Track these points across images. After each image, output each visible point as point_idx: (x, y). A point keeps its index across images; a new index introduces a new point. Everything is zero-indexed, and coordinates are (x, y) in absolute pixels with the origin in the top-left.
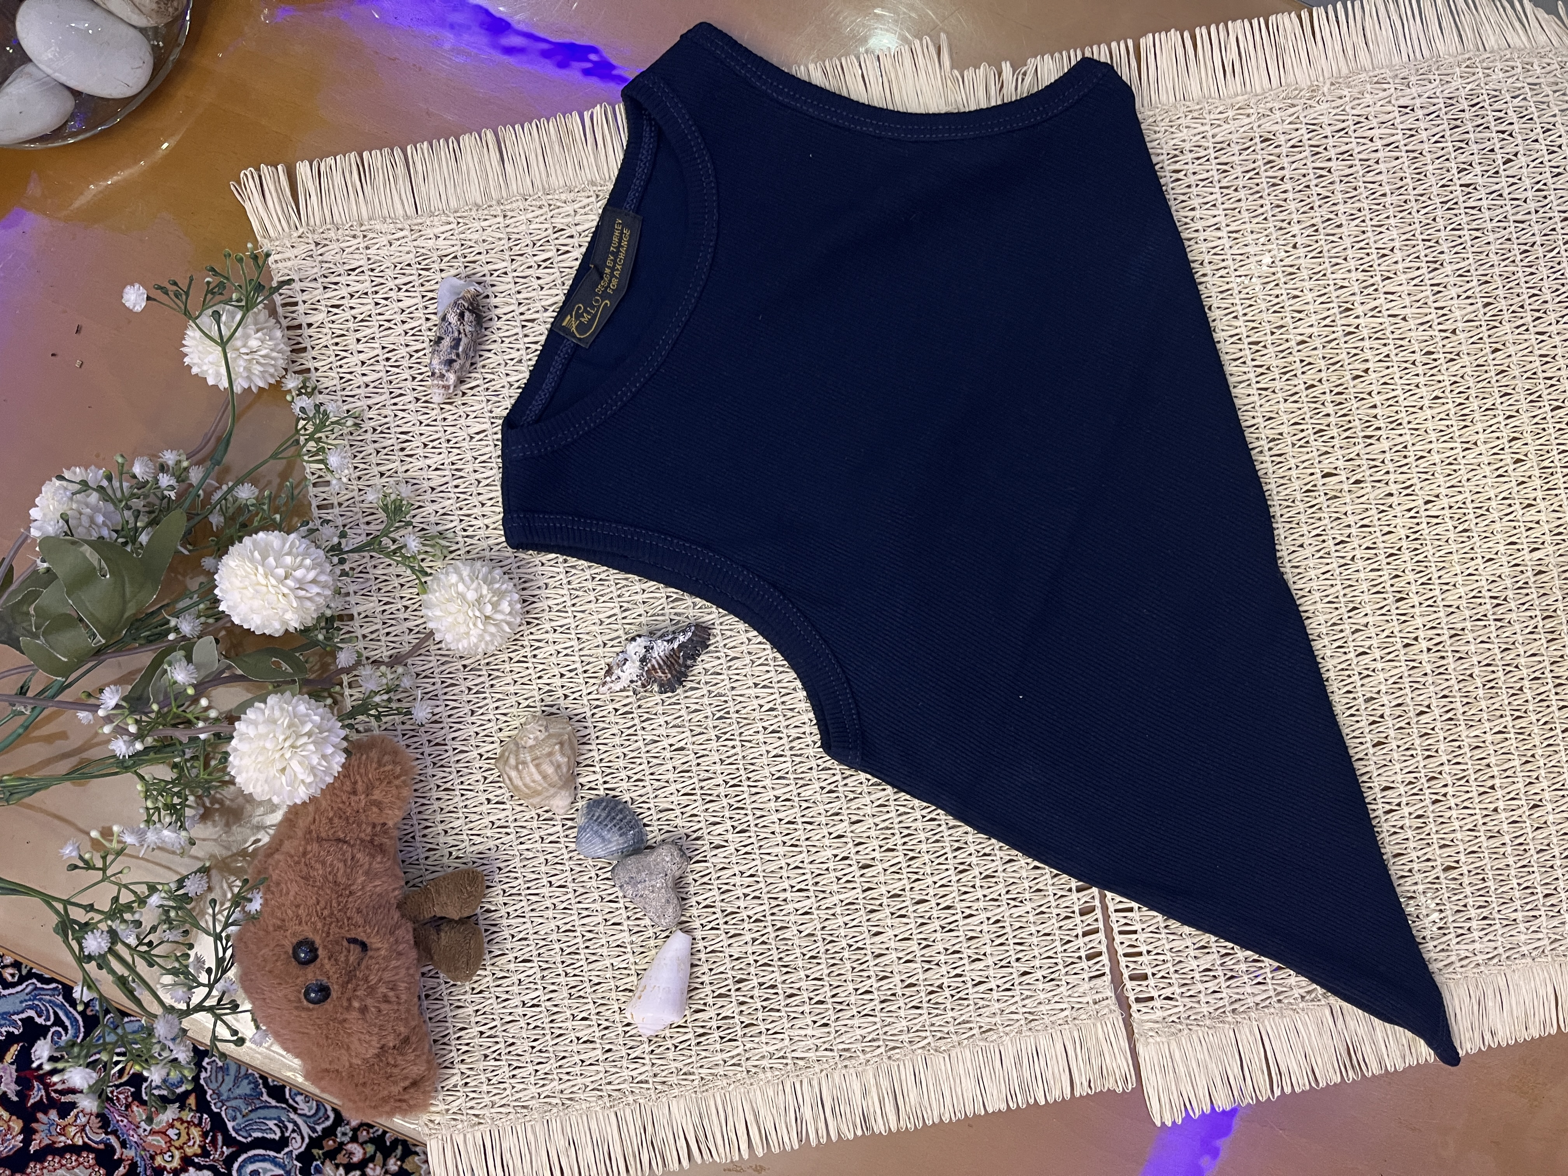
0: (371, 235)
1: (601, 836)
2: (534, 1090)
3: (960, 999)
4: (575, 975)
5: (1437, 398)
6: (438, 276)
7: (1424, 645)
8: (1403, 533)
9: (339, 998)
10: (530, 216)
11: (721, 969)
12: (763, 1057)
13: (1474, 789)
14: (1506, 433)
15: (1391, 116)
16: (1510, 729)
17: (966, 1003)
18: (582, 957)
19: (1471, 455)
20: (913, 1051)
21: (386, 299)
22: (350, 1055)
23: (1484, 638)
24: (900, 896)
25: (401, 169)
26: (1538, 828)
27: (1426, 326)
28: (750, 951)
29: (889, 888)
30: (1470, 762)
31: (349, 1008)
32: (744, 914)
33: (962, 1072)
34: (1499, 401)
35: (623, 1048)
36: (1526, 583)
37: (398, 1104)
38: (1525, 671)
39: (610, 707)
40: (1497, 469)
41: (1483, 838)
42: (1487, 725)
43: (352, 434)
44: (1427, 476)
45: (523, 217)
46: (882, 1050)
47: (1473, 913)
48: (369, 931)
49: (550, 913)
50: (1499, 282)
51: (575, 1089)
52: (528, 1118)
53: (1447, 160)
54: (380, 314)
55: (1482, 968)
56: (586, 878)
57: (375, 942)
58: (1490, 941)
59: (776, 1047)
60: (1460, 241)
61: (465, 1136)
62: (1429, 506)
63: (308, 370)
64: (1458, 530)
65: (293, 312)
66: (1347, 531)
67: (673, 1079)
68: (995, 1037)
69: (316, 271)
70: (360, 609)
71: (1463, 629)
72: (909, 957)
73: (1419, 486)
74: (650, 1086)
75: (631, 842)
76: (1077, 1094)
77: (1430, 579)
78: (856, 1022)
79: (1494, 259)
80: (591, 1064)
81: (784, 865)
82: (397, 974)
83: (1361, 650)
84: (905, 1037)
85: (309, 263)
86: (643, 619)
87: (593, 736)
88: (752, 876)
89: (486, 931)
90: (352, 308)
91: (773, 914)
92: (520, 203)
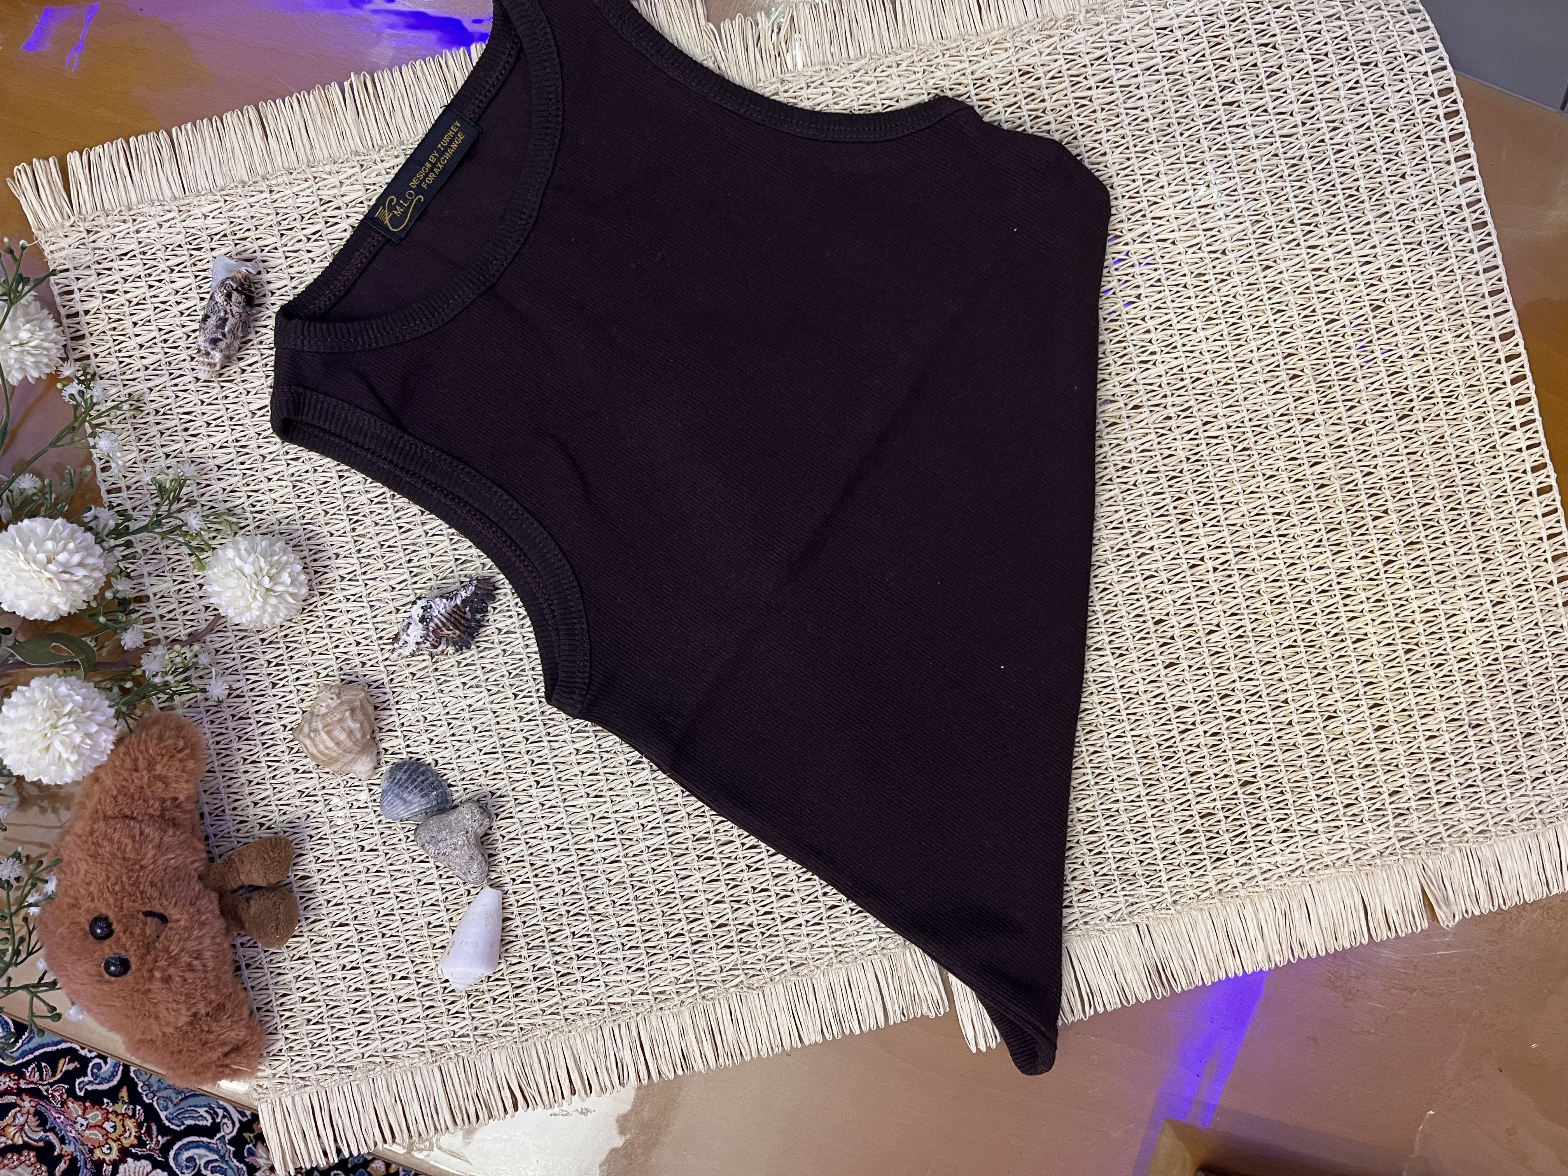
0: (140, 219)
1: (402, 798)
2: (357, 1051)
3: (770, 935)
4: (391, 936)
5: (1210, 319)
6: (209, 256)
7: (1210, 565)
8: (1182, 455)
9: (138, 970)
10: (296, 189)
11: (534, 921)
12: (580, 1004)
13: (1266, 704)
14: (1279, 350)
15: (1149, 39)
16: (1300, 643)
17: (776, 939)
18: (397, 917)
19: (1246, 374)
20: (727, 990)
21: (160, 281)
22: (160, 1025)
23: (1269, 555)
24: (706, 838)
25: (166, 153)
26: (1334, 739)
27: (1195, 248)
28: (561, 902)
29: (694, 831)
30: (1261, 678)
31: (151, 978)
32: (553, 867)
33: (777, 1007)
34: (1272, 318)
35: (442, 1004)
36: (1309, 497)
37: (221, 1069)
38: (1311, 585)
39: (407, 672)
40: (1274, 386)
41: (1278, 752)
42: (1276, 641)
43: (135, 417)
44: (1205, 397)
45: (289, 191)
46: (696, 990)
47: (1272, 826)
48: (165, 903)
49: (362, 877)
50: (1267, 199)
51: (397, 1047)
52: (352, 1078)
53: (1209, 79)
54: (155, 296)
55: (1285, 880)
56: (395, 841)
57: (173, 913)
58: (1292, 853)
59: (592, 994)
60: (1226, 160)
61: (293, 1098)
62: (1207, 427)
63: (88, 357)
64: (1237, 449)
65: (70, 301)
66: (1129, 456)
67: (493, 1032)
68: (806, 971)
69: (90, 259)
70: (155, 589)
71: (1248, 547)
72: (717, 899)
73: (1196, 409)
74: (471, 1039)
75: (434, 803)
76: (891, 1022)
77: (1213, 499)
78: (669, 965)
79: (1261, 176)
80: (412, 1022)
81: (588, 816)
82: (201, 943)
83: (1148, 573)
84: (717, 977)
85: (82, 251)
86: (432, 583)
87: (393, 701)
88: (557, 829)
89: (301, 898)
90: (126, 292)
91: (582, 865)
92: (284, 177)
